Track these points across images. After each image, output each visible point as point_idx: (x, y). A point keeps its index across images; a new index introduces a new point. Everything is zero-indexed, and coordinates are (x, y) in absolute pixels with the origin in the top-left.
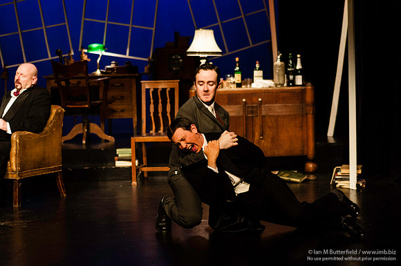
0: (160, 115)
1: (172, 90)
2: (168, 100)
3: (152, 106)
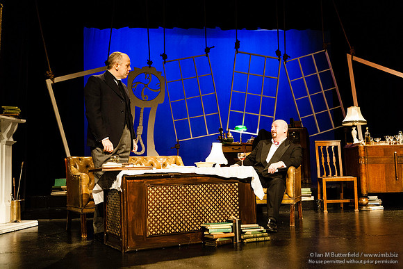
0: (329, 164)
1: (336, 148)
2: (334, 154)
3: (323, 158)
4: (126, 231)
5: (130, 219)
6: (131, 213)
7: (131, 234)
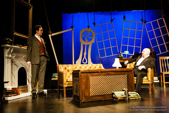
0: (166, 67)
2: (168, 62)
3: (163, 64)
4: (81, 94)
5: (83, 89)
6: (83, 87)
7: (83, 95)
